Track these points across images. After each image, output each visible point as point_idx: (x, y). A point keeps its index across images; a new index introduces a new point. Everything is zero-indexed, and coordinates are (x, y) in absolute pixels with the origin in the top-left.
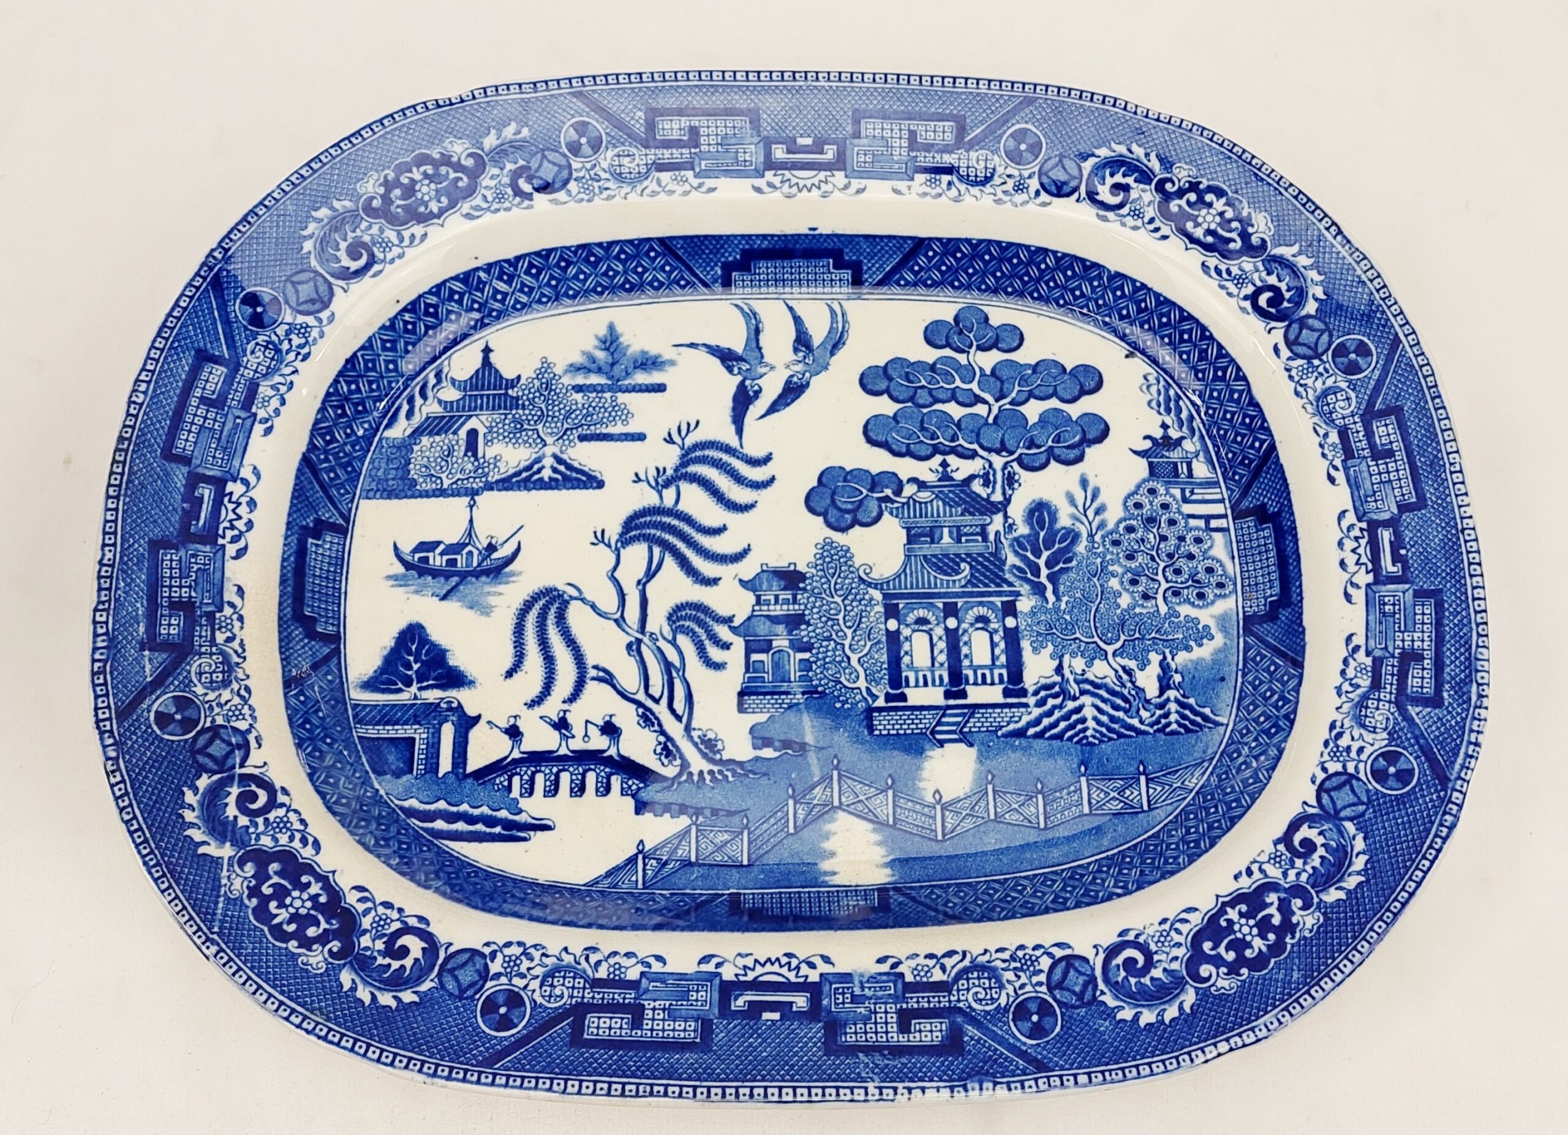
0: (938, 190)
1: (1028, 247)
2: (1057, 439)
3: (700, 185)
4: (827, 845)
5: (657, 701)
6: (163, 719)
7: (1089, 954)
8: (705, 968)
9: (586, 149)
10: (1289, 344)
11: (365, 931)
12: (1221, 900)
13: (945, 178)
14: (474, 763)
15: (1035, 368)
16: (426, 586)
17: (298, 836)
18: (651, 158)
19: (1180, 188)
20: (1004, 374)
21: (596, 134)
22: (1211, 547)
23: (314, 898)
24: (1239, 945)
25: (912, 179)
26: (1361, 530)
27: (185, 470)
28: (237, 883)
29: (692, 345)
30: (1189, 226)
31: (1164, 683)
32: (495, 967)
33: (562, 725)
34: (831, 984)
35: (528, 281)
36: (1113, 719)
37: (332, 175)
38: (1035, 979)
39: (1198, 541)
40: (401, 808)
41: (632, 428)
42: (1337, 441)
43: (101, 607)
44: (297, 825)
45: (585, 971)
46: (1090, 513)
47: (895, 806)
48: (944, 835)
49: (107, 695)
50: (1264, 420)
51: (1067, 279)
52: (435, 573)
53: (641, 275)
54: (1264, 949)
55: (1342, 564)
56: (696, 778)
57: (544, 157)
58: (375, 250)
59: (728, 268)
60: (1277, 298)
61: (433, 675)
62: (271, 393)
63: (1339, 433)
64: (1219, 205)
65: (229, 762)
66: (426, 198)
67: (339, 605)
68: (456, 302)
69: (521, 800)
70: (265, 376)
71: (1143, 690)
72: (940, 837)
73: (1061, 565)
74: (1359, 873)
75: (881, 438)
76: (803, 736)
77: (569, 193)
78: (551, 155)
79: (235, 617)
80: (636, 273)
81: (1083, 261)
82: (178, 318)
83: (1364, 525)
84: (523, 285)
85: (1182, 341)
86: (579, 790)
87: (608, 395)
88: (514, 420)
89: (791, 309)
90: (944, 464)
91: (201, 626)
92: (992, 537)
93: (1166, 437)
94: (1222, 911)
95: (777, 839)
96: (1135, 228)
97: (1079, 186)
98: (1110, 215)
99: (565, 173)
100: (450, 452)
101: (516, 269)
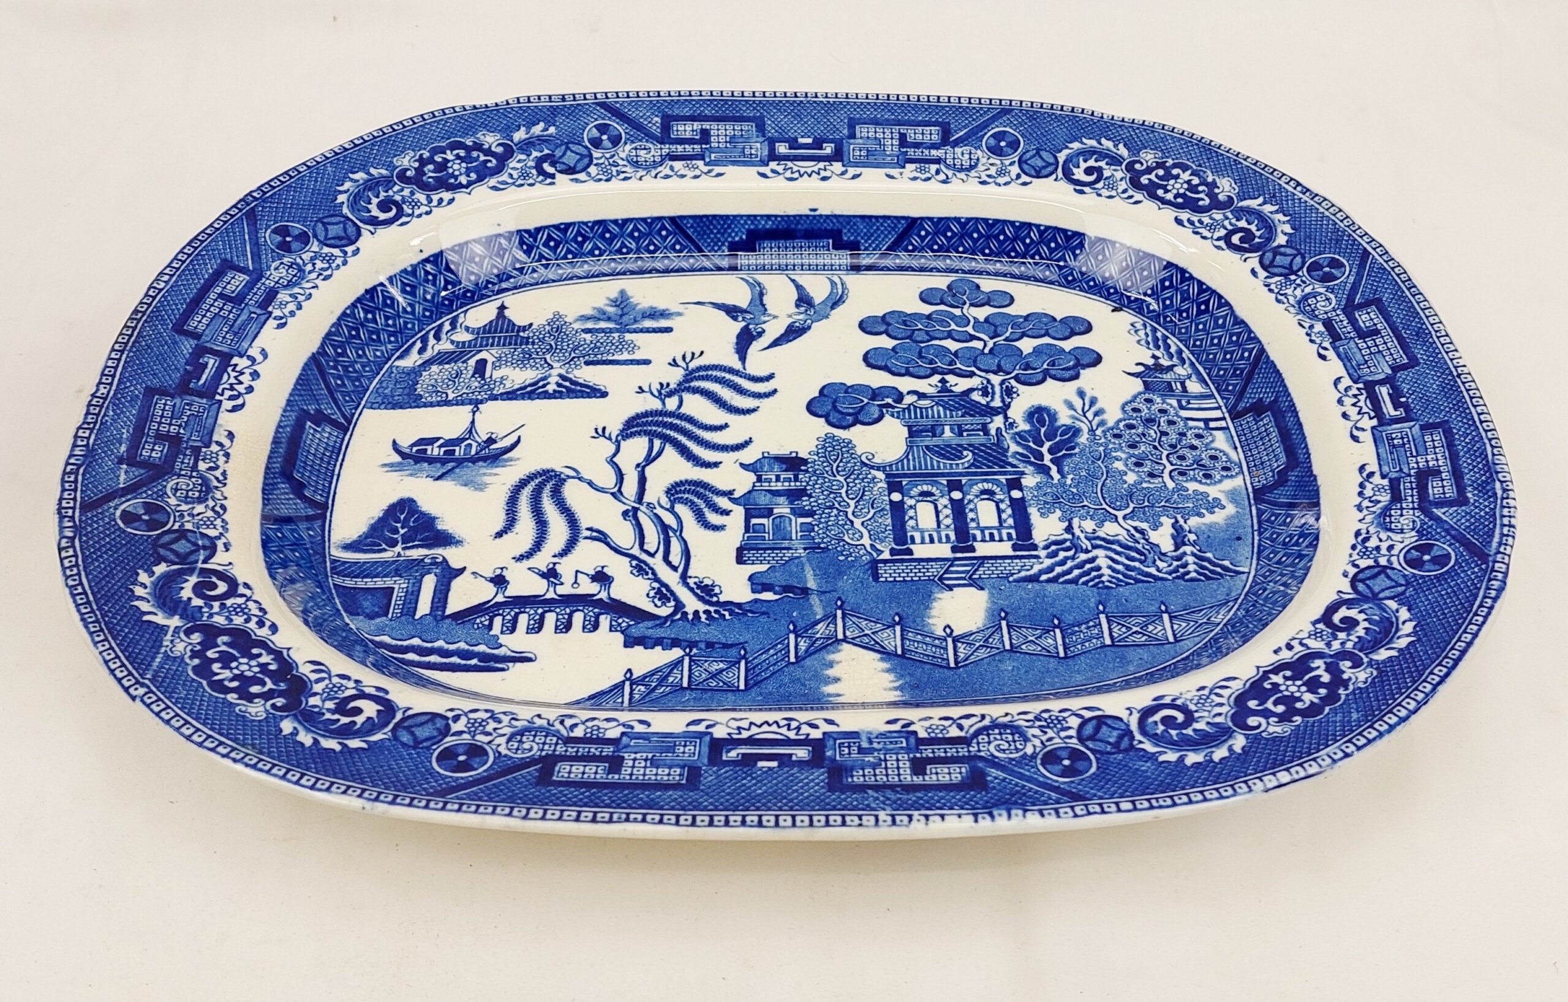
0: (928, 175)
1: (1012, 223)
2: (1053, 364)
3: (710, 171)
4: (831, 672)
5: (652, 555)
6: (127, 517)
7: (1123, 714)
8: (692, 728)
9: (607, 143)
10: (1264, 267)
11: (315, 694)
12: (1262, 670)
13: (934, 167)
14: (455, 604)
15: (1027, 318)
16: (421, 470)
18: (665, 151)
19: (1148, 166)
20: (998, 321)
21: (616, 133)
22: (1212, 441)
23: (263, 665)
24: (1288, 700)
25: (904, 167)
26: (1358, 389)
27: (193, 342)
28: (180, 647)
29: (699, 303)
30: (1160, 192)
31: (1179, 540)
32: (458, 726)
33: (551, 574)
34: (835, 740)
35: (545, 251)
36: (1128, 567)
37: (372, 150)
38: (1063, 734)
39: (1199, 436)
40: (371, 640)
41: (638, 355)
42: (1323, 329)
43: (86, 426)
44: (256, 612)
45: (558, 732)
46: (1090, 415)
47: (903, 639)
48: (956, 662)
49: (75, 490)
50: (1250, 331)
51: (1051, 251)
52: (431, 461)
53: (652, 253)
54: (1316, 700)
55: (1345, 415)
56: (690, 617)
57: (568, 148)
58: (405, 207)
59: (735, 248)
60: (1248, 236)
61: (420, 537)
62: (289, 299)
63: (1324, 324)
64: (1186, 176)
65: (192, 558)
66: (457, 173)
67: (331, 483)
68: (476, 264)
69: (501, 636)
70: (285, 287)
71: (1158, 546)
72: (952, 665)
73: (1064, 452)
74: (1408, 635)
75: (881, 364)
76: (805, 582)
77: (589, 174)
78: (574, 148)
79: (221, 453)
80: (648, 251)
81: (1065, 231)
82: (210, 235)
83: (1361, 386)
84: (541, 257)
86: (565, 627)
87: (616, 335)
88: (523, 352)
89: (793, 281)
90: (943, 381)
91: (185, 455)
92: (993, 432)
93: (1157, 364)
94: (1265, 677)
95: (777, 667)
96: (1110, 197)
97: (1056, 169)
98: (1087, 189)
99: (586, 161)
100: (458, 375)
101: (535, 241)
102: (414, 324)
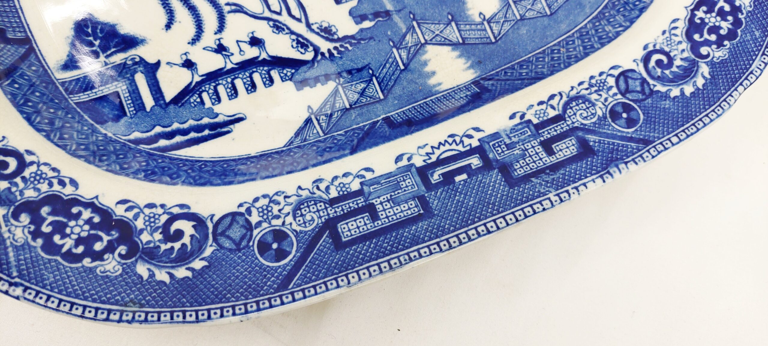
4: (428, 69)
5: (279, 14)
7: (633, 66)
8: (401, 164)
11: (142, 231)
12: (689, 9)
14: (169, 94)
17: (55, 181)
23: (89, 221)
24: (714, 30)
28: (19, 233)
32: (254, 218)
33: (221, 49)
34: (488, 143)
38: (611, 93)
40: (129, 141)
44: (51, 174)
45: (321, 197)
47: (459, 31)
48: (495, 38)
54: (730, 26)
56: (327, 55)
61: (112, 44)
67: (19, 17)
69: (214, 107)
72: (493, 40)
76: (385, 6)
86: (252, 87)
94: (693, 15)
95: (396, 76)
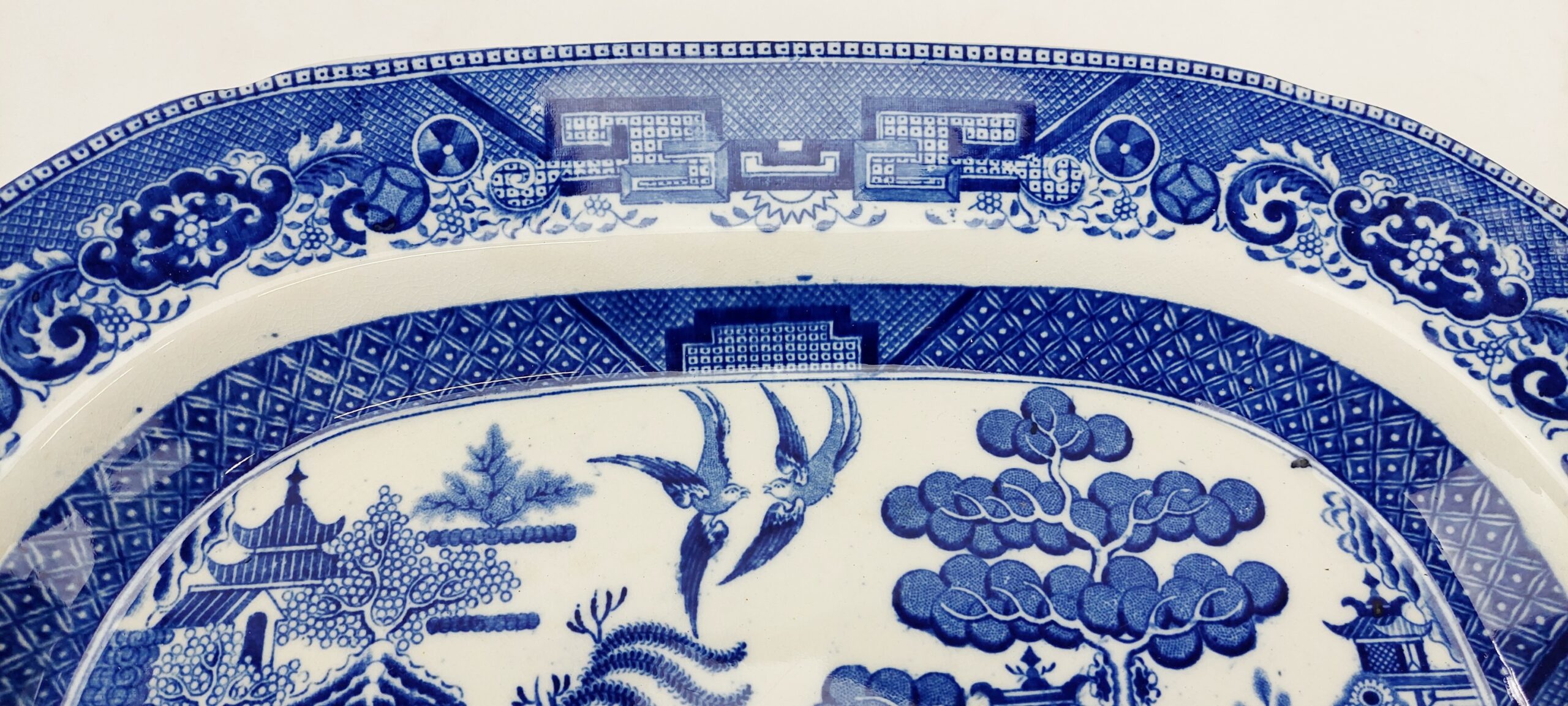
0: (998, 215)
1: (1135, 300)
2: (1209, 610)
3: (630, 216)
9: (452, 163)
13: (1008, 198)
15: (1157, 485)
18: (553, 175)
19: (1374, 207)
20: (1110, 496)
21: (467, 139)
25: (957, 200)
29: (619, 460)
30: (1396, 265)
35: (363, 364)
37: (35, 210)
41: (518, 606)
51: (1196, 346)
53: (541, 352)
57: (385, 176)
58: (100, 328)
59: (675, 339)
60: (1555, 381)
64: (1440, 233)
66: (192, 243)
68: (245, 404)
75: (922, 612)
77: (424, 231)
78: (397, 174)
80: (534, 348)
81: (1223, 319)
84: (357, 372)
85: (1387, 443)
87: (481, 548)
88: (329, 598)
89: (771, 396)
90: (1030, 658)
93: (1376, 600)
96: (1310, 270)
97: (1215, 205)
98: (1269, 251)
99: (418, 201)
100: (218, 656)
101: (343, 350)
102: (144, 536)
